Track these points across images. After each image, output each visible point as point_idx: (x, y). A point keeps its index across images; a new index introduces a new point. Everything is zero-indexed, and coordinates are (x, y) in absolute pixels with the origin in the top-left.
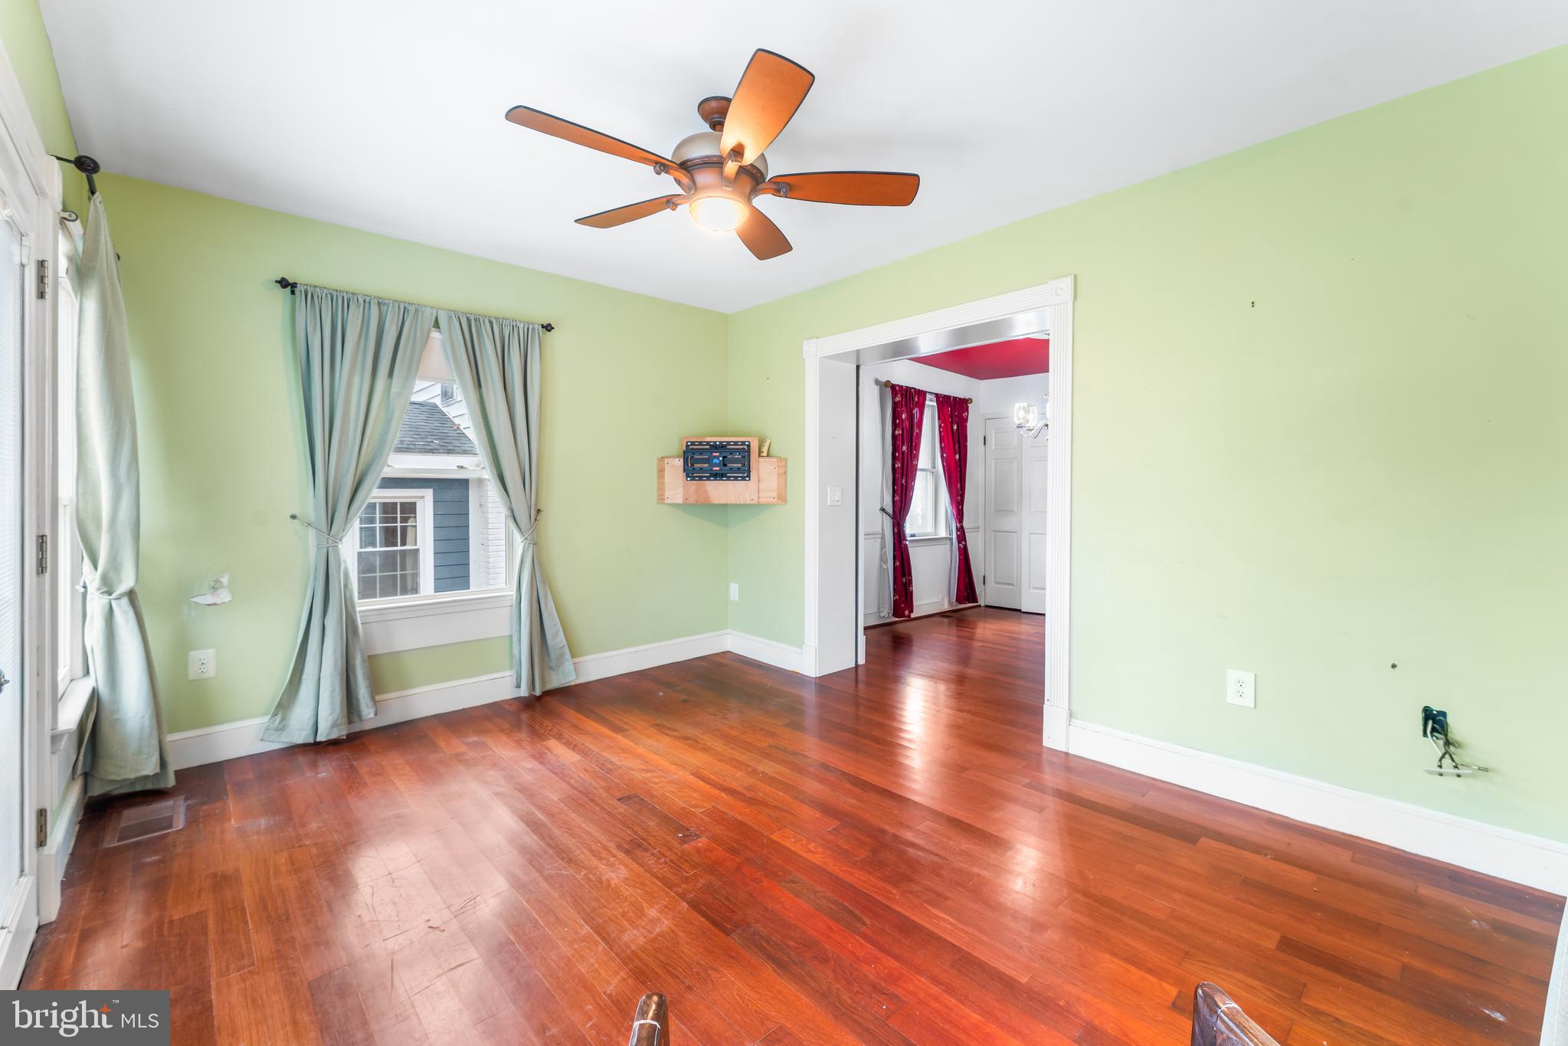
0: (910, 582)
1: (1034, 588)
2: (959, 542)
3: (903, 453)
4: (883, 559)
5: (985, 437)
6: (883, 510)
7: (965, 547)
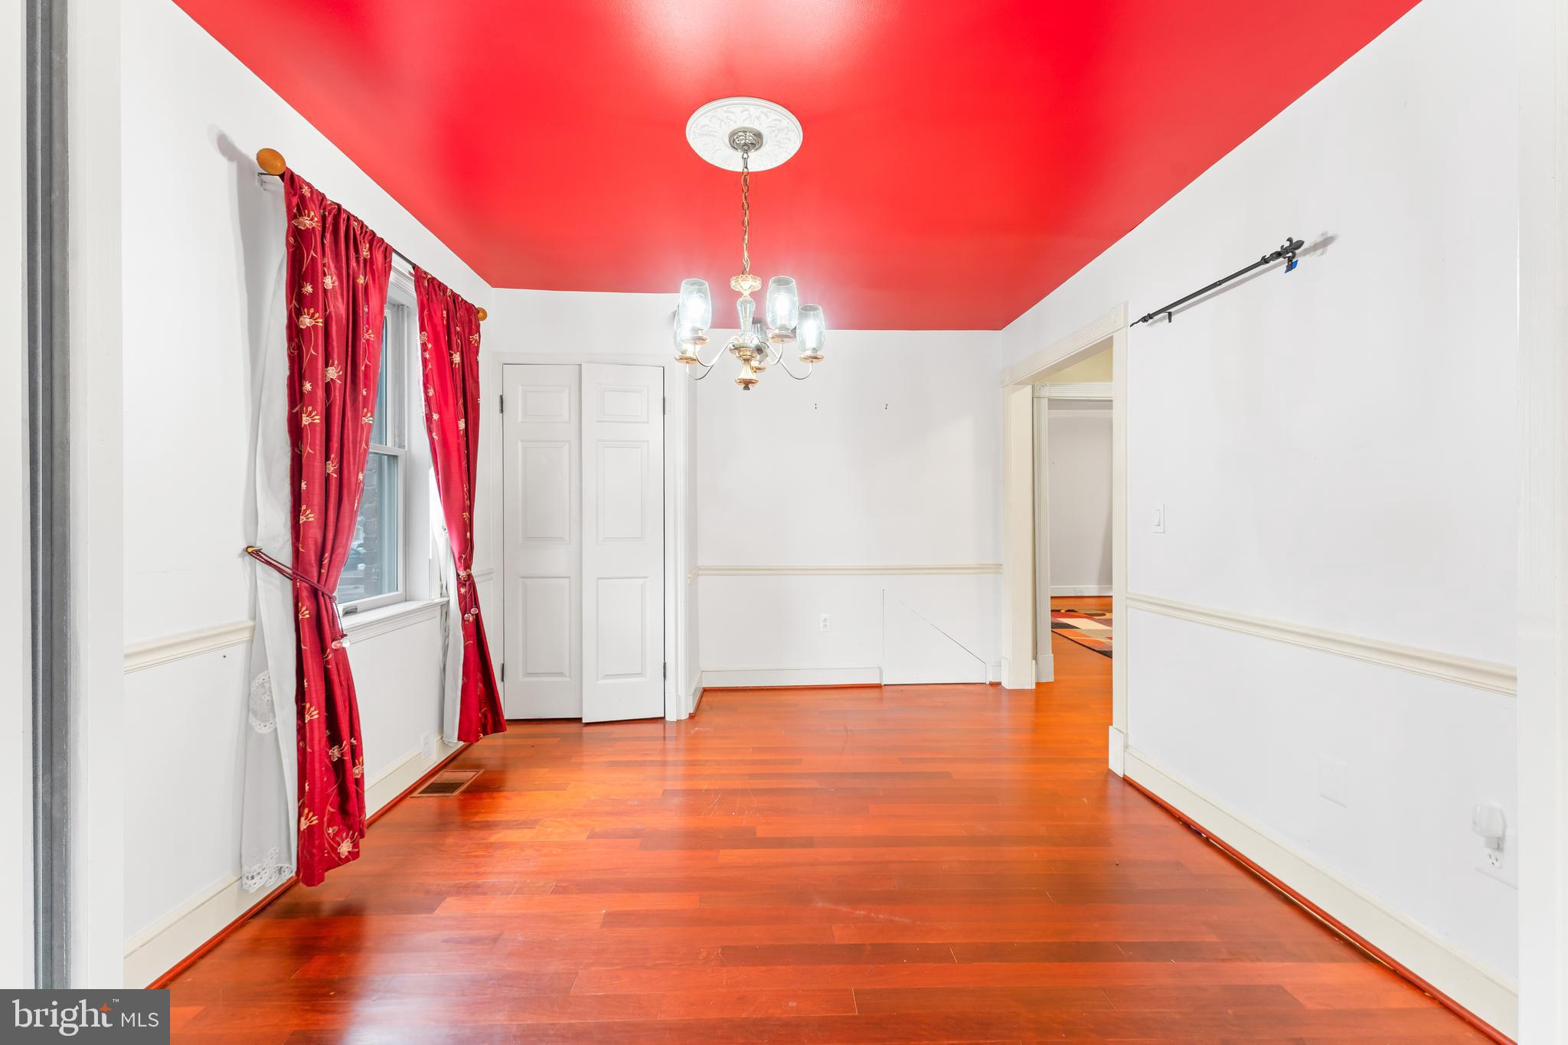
0: (356, 752)
1: (607, 676)
2: (464, 610)
3: (328, 387)
4: (253, 706)
5: (501, 397)
6: (256, 554)
7: (478, 619)
